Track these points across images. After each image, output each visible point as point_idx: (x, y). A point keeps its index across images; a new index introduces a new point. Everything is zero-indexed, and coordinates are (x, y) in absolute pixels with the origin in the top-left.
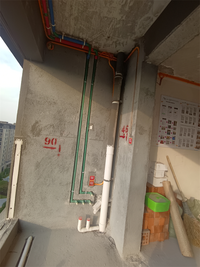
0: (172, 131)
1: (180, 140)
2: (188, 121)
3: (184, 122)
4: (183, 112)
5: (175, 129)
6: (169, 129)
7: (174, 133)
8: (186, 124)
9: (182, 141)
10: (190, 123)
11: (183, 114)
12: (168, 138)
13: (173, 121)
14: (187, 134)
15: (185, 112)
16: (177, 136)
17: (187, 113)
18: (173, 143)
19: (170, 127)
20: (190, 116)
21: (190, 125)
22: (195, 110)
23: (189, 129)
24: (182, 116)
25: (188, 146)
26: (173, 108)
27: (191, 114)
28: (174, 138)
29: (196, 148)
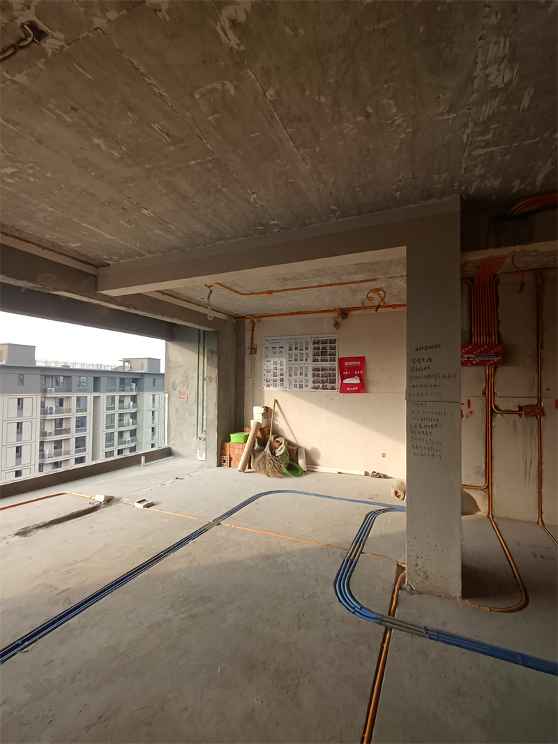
0: (279, 372)
1: (290, 381)
2: (299, 358)
3: (293, 360)
4: (290, 349)
5: (281, 370)
6: (275, 371)
7: (282, 375)
8: (296, 362)
9: (293, 382)
10: (301, 360)
11: (290, 352)
12: (275, 381)
13: (279, 362)
14: (299, 374)
15: (294, 348)
16: (286, 377)
17: (296, 349)
18: (282, 385)
19: (276, 369)
20: (301, 352)
21: (301, 362)
22: (307, 343)
23: (301, 368)
24: (290, 354)
25: (301, 386)
26: (278, 348)
27: (302, 350)
28: (282, 380)
29: (314, 388)
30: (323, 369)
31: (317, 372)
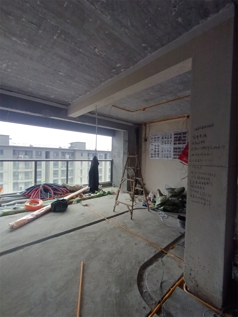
0: (157, 150)
1: (162, 155)
2: (167, 143)
4: (163, 138)
5: (158, 149)
6: (155, 150)
7: (158, 151)
8: (165, 145)
9: (164, 155)
11: (163, 140)
12: (155, 154)
13: (157, 145)
14: (166, 151)
16: (160, 153)
17: (166, 138)
18: (158, 156)
19: (156, 148)
21: (168, 145)
22: (171, 135)
23: (168, 148)
25: (167, 157)
26: (157, 138)
27: (168, 138)
28: (158, 154)
29: (174, 158)
30: (179, 148)
31: (176, 150)
